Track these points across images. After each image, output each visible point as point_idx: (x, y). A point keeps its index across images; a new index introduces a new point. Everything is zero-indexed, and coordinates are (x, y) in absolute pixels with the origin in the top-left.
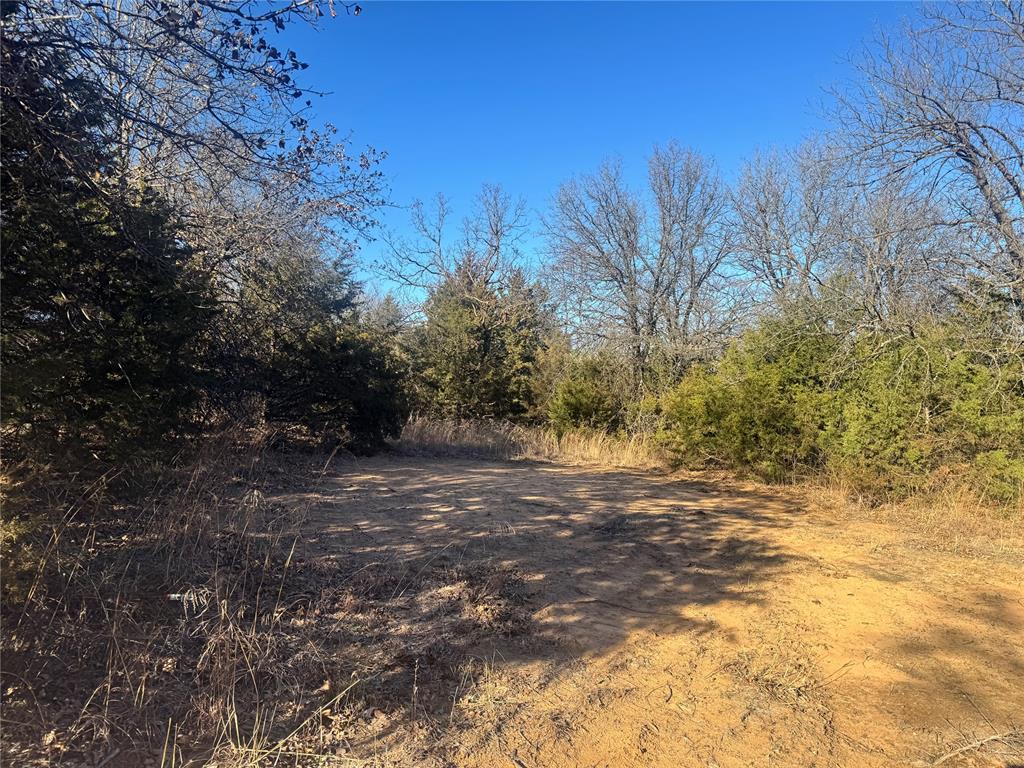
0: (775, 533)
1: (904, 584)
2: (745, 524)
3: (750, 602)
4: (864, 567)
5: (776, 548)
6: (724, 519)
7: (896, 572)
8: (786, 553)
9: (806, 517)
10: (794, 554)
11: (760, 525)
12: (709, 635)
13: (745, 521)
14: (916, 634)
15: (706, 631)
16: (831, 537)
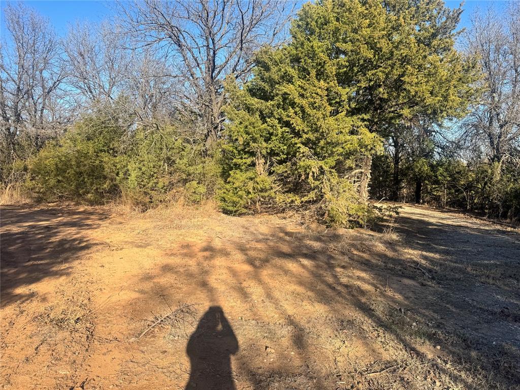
0: (89, 232)
1: (149, 247)
2: (73, 230)
3: (61, 275)
4: (132, 243)
5: (87, 241)
6: (61, 229)
7: (146, 242)
8: (93, 242)
9: (109, 221)
10: (97, 242)
11: (82, 229)
12: (28, 302)
13: (74, 228)
14: (148, 271)
15: (27, 300)
16: (119, 230)
